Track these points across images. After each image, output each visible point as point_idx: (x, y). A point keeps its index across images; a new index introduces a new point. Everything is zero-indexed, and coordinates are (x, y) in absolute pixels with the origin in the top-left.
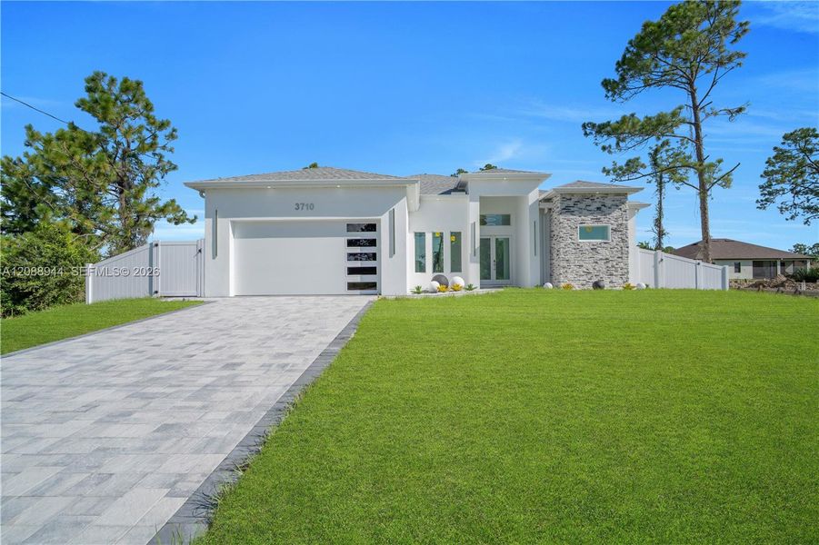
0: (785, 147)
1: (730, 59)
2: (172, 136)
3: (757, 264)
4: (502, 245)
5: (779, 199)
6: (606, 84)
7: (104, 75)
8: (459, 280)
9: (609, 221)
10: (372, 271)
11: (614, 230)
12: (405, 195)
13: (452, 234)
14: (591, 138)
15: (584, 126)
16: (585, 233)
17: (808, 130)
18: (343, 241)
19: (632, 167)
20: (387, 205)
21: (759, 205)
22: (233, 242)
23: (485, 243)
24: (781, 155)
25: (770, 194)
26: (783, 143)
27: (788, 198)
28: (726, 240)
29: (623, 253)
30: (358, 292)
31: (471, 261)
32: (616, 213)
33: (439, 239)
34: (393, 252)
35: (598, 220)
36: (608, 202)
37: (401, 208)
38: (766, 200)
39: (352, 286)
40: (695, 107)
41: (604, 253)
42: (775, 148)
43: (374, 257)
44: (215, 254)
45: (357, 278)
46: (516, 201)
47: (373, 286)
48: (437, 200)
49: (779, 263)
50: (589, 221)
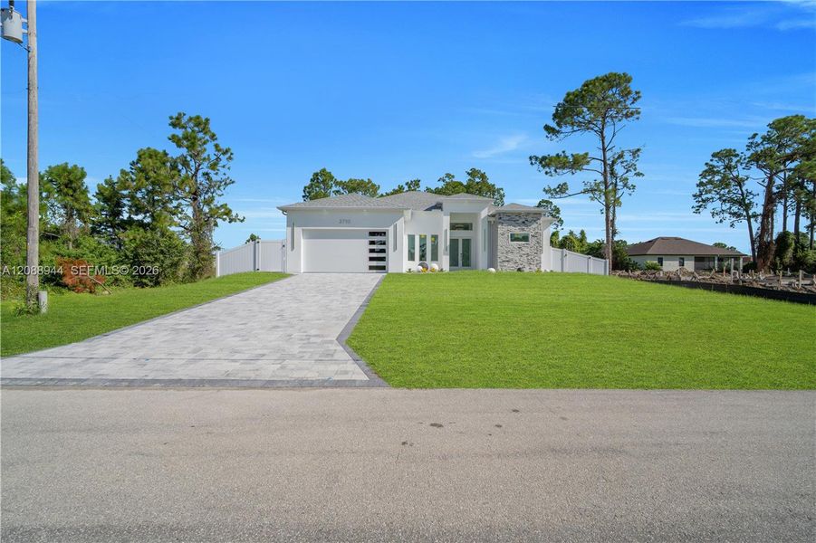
0: (715, 163)
1: (632, 114)
2: (230, 158)
3: (699, 259)
4: (467, 242)
5: (710, 206)
6: (547, 128)
7: (184, 115)
8: (435, 266)
9: (529, 231)
10: (383, 259)
11: (533, 236)
12: (402, 215)
13: (432, 236)
14: (535, 166)
15: (531, 158)
16: (514, 238)
17: (730, 150)
18: (366, 241)
19: (562, 189)
20: (393, 221)
21: (694, 210)
22: (303, 241)
23: (454, 242)
24: (711, 170)
25: (703, 201)
26: (712, 160)
27: (717, 205)
28: (676, 239)
29: (539, 249)
30: (375, 271)
31: (444, 254)
32: (534, 225)
33: (423, 239)
34: (395, 248)
35: (523, 230)
36: (529, 219)
37: (400, 223)
38: (700, 207)
39: (371, 268)
40: (604, 150)
41: (526, 250)
42: (706, 164)
43: (383, 251)
44: (293, 248)
45: (374, 263)
46: (476, 215)
47: (383, 268)
48: (422, 215)
49: (716, 258)
50: (517, 230)
